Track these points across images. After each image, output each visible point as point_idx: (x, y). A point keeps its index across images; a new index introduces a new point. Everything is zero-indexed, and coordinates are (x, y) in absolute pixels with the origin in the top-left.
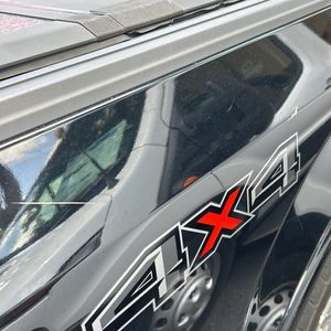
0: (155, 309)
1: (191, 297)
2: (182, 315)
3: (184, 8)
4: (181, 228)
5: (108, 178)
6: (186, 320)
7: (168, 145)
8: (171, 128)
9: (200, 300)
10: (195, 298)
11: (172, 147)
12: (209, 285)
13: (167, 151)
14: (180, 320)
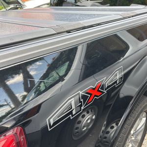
0: (71, 118)
1: (87, 121)
2: (84, 127)
3: (86, 25)
4: (81, 93)
5: (61, 79)
6: (85, 128)
7: (81, 70)
8: (83, 64)
9: (90, 122)
10: (89, 121)
11: (83, 70)
12: (94, 117)
13: (81, 71)
14: (83, 128)
